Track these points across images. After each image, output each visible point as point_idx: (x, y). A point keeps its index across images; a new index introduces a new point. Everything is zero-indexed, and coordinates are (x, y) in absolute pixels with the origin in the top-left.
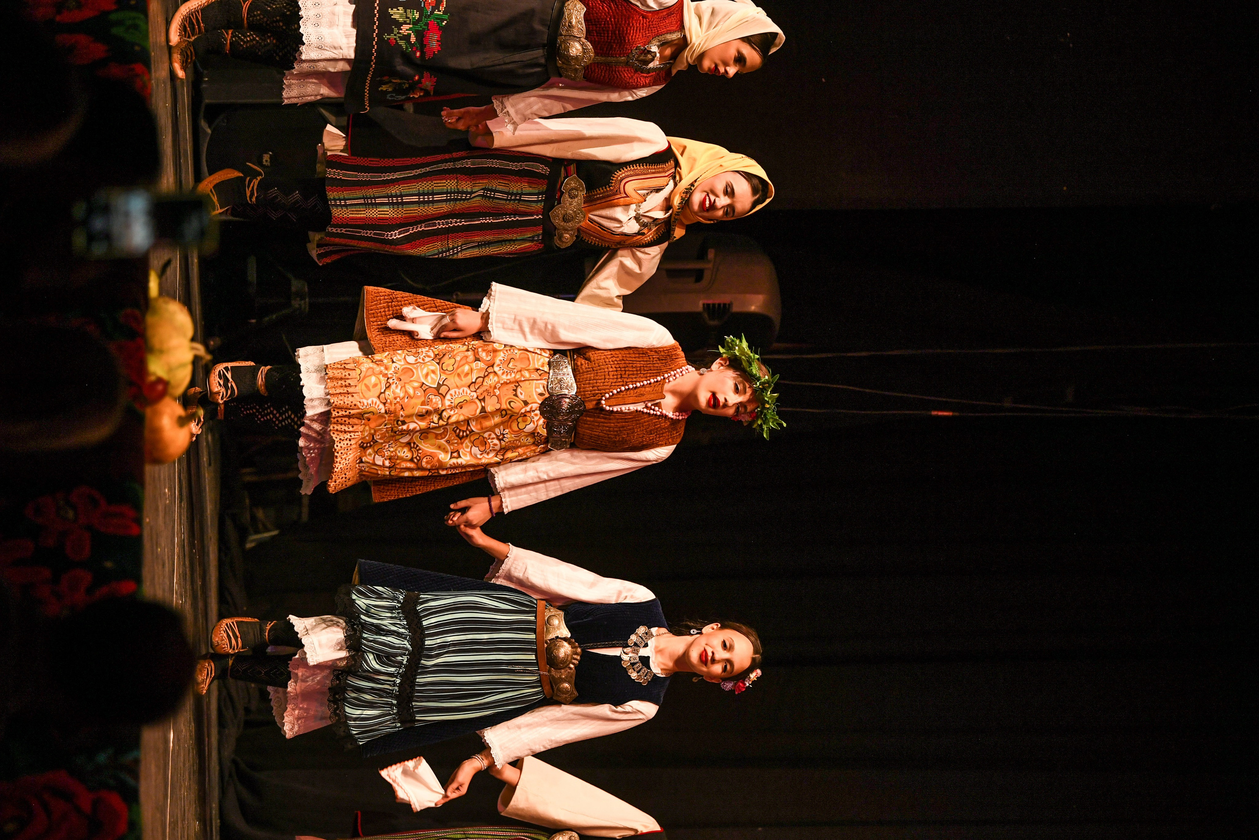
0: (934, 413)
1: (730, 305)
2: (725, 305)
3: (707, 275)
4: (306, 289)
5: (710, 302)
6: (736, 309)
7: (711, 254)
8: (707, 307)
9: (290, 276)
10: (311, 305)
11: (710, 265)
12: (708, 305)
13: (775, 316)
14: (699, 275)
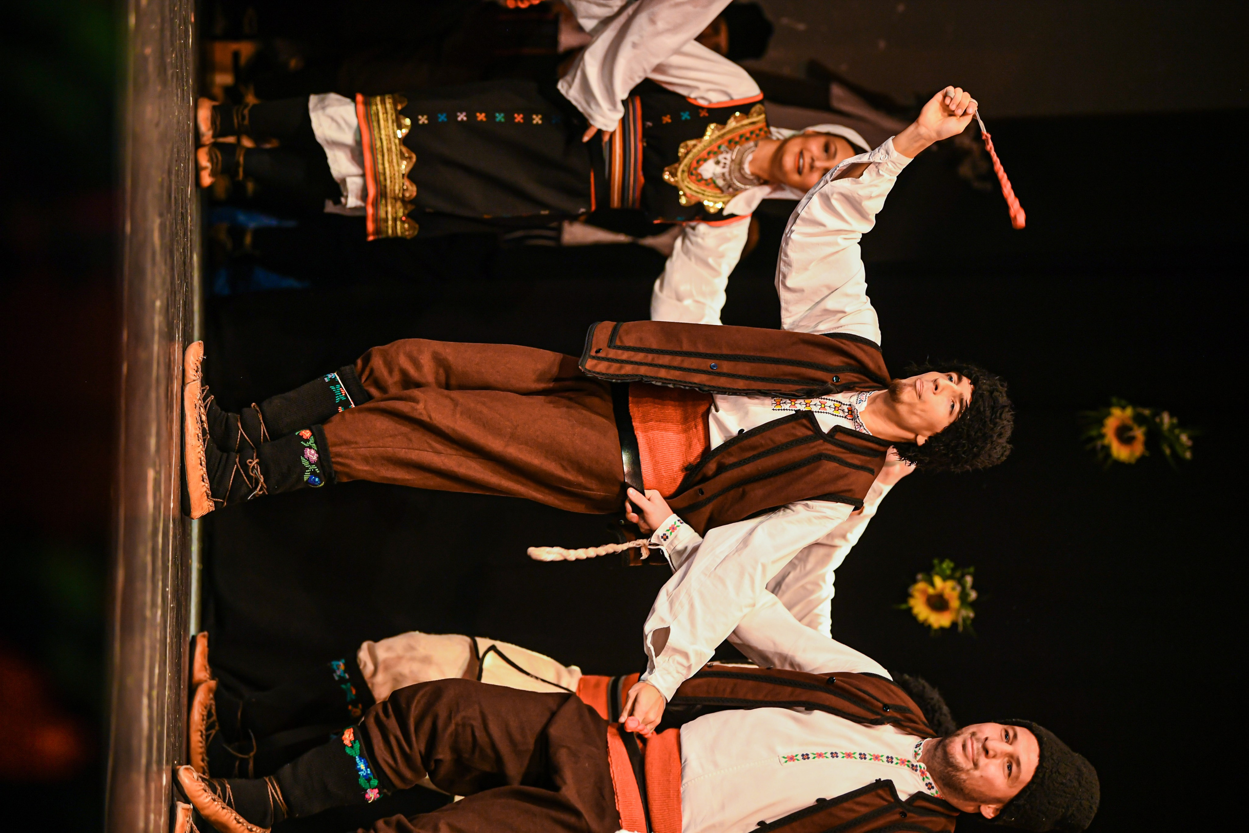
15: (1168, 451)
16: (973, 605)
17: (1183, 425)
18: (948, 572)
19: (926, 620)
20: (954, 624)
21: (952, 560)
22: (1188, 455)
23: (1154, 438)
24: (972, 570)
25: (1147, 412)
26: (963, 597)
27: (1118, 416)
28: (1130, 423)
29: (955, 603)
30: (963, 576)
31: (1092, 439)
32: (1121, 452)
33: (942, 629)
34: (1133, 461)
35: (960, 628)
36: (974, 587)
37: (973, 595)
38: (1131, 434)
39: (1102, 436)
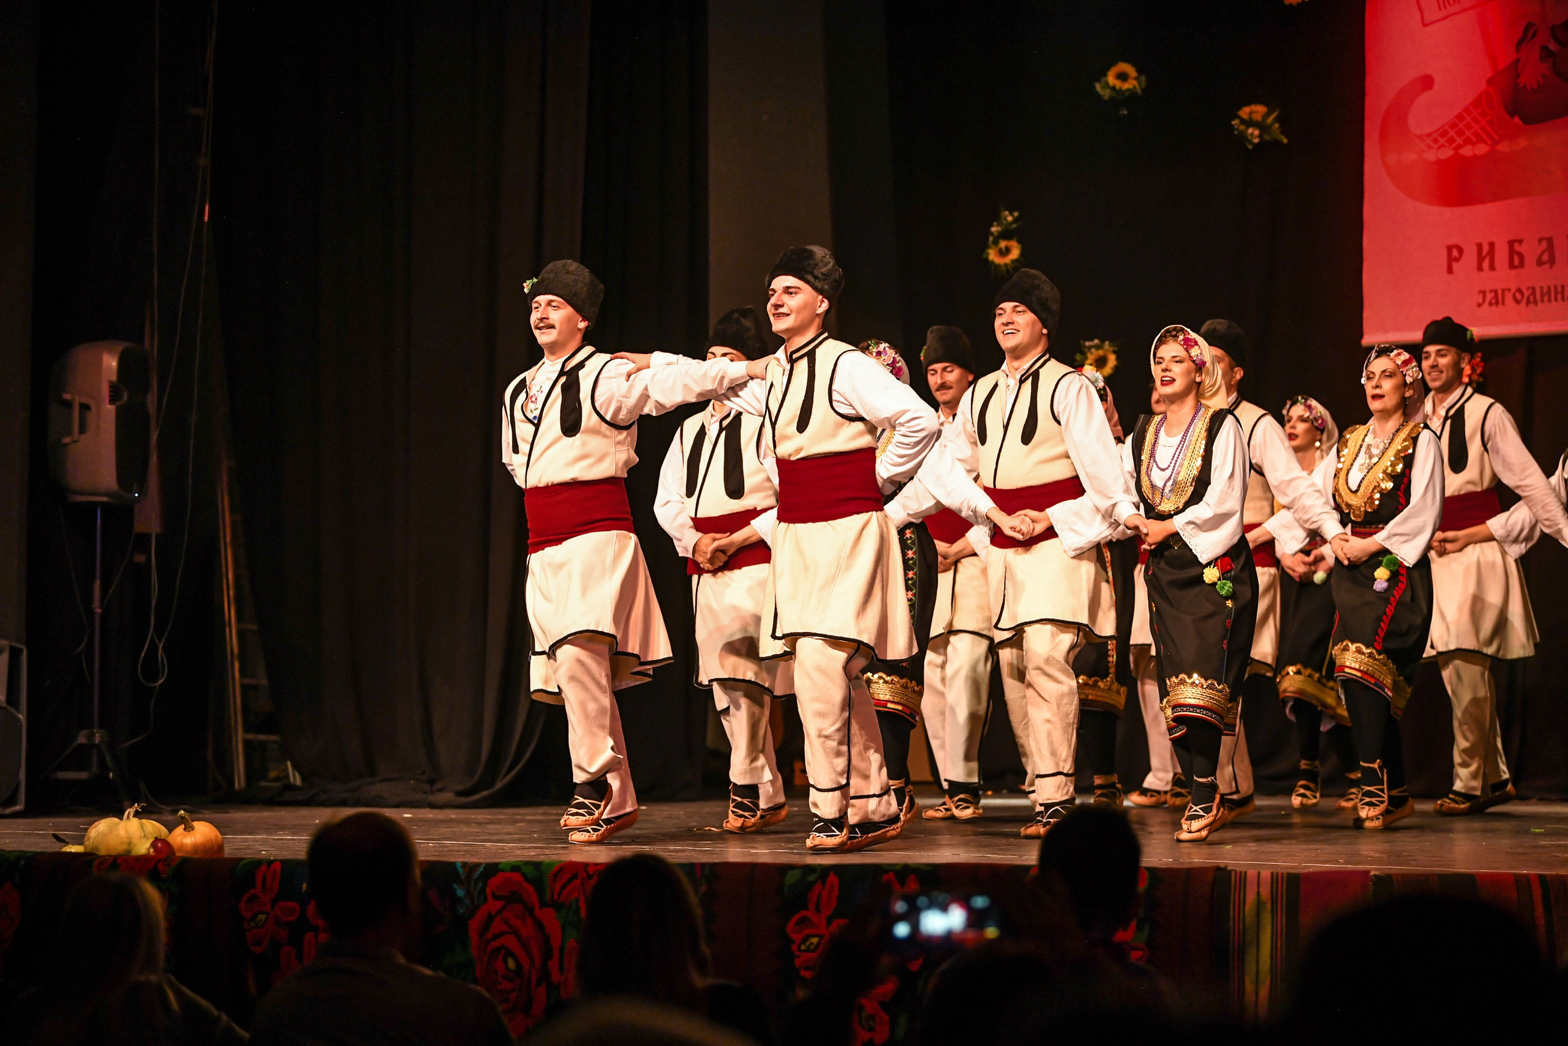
0: (206, 218)
1: (111, 382)
2: (110, 387)
3: (84, 400)
4: (85, 732)
5: (108, 400)
6: (114, 378)
7: (67, 397)
8: (112, 401)
9: (74, 745)
10: (101, 727)
11: (77, 398)
12: (110, 400)
13: (121, 346)
14: (85, 407)
15: (1014, 226)
16: (1103, 341)
17: (996, 218)
18: (1082, 356)
19: (1112, 369)
20: (1114, 352)
21: (1075, 354)
22: (1016, 214)
23: (1006, 235)
24: (1082, 342)
25: (991, 238)
26: (1097, 347)
27: (992, 255)
28: (997, 249)
29: (1101, 352)
30: (1085, 347)
31: (1008, 271)
32: (1015, 253)
33: (1118, 359)
34: (1020, 246)
35: (1115, 349)
36: (1092, 340)
37: (1096, 341)
38: (1004, 249)
39: (1006, 265)
